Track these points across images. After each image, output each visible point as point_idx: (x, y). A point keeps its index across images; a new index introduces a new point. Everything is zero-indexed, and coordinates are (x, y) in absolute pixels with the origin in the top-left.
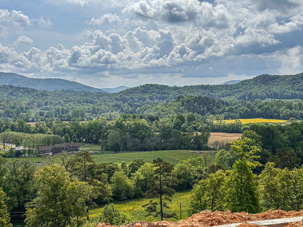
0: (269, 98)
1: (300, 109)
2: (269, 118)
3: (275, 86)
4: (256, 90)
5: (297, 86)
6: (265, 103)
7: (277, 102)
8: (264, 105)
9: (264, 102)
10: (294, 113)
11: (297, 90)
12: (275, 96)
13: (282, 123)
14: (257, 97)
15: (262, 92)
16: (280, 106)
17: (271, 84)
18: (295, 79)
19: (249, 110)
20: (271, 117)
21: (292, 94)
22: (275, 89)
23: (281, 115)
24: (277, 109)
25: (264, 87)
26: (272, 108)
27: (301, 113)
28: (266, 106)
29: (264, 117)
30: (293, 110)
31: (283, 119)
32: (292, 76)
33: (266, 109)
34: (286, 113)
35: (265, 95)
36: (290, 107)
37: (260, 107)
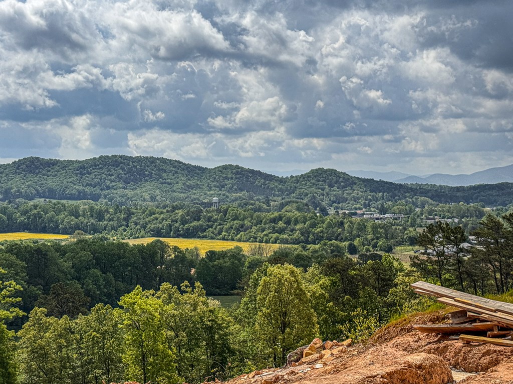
0: (41, 197)
1: (92, 216)
2: (40, 232)
3: (51, 177)
4: (17, 183)
5: (87, 179)
6: (34, 206)
7: (55, 204)
8: (31, 209)
9: (32, 203)
10: (82, 223)
11: (87, 185)
12: (51, 194)
13: (62, 240)
14: (19, 194)
15: (29, 186)
16: (59, 212)
17: (44, 175)
18: (84, 168)
19: (5, 218)
20: (44, 230)
21: (79, 192)
22: (52, 183)
23: (61, 226)
24: (53, 217)
25: (32, 179)
26: (45, 214)
27: (92, 224)
28: (35, 211)
29: (31, 231)
30: (80, 218)
31: (63, 234)
32: (80, 162)
33: (35, 217)
34: (69, 223)
35: (34, 192)
36: (75, 213)
37: (25, 213)
